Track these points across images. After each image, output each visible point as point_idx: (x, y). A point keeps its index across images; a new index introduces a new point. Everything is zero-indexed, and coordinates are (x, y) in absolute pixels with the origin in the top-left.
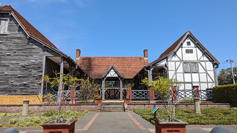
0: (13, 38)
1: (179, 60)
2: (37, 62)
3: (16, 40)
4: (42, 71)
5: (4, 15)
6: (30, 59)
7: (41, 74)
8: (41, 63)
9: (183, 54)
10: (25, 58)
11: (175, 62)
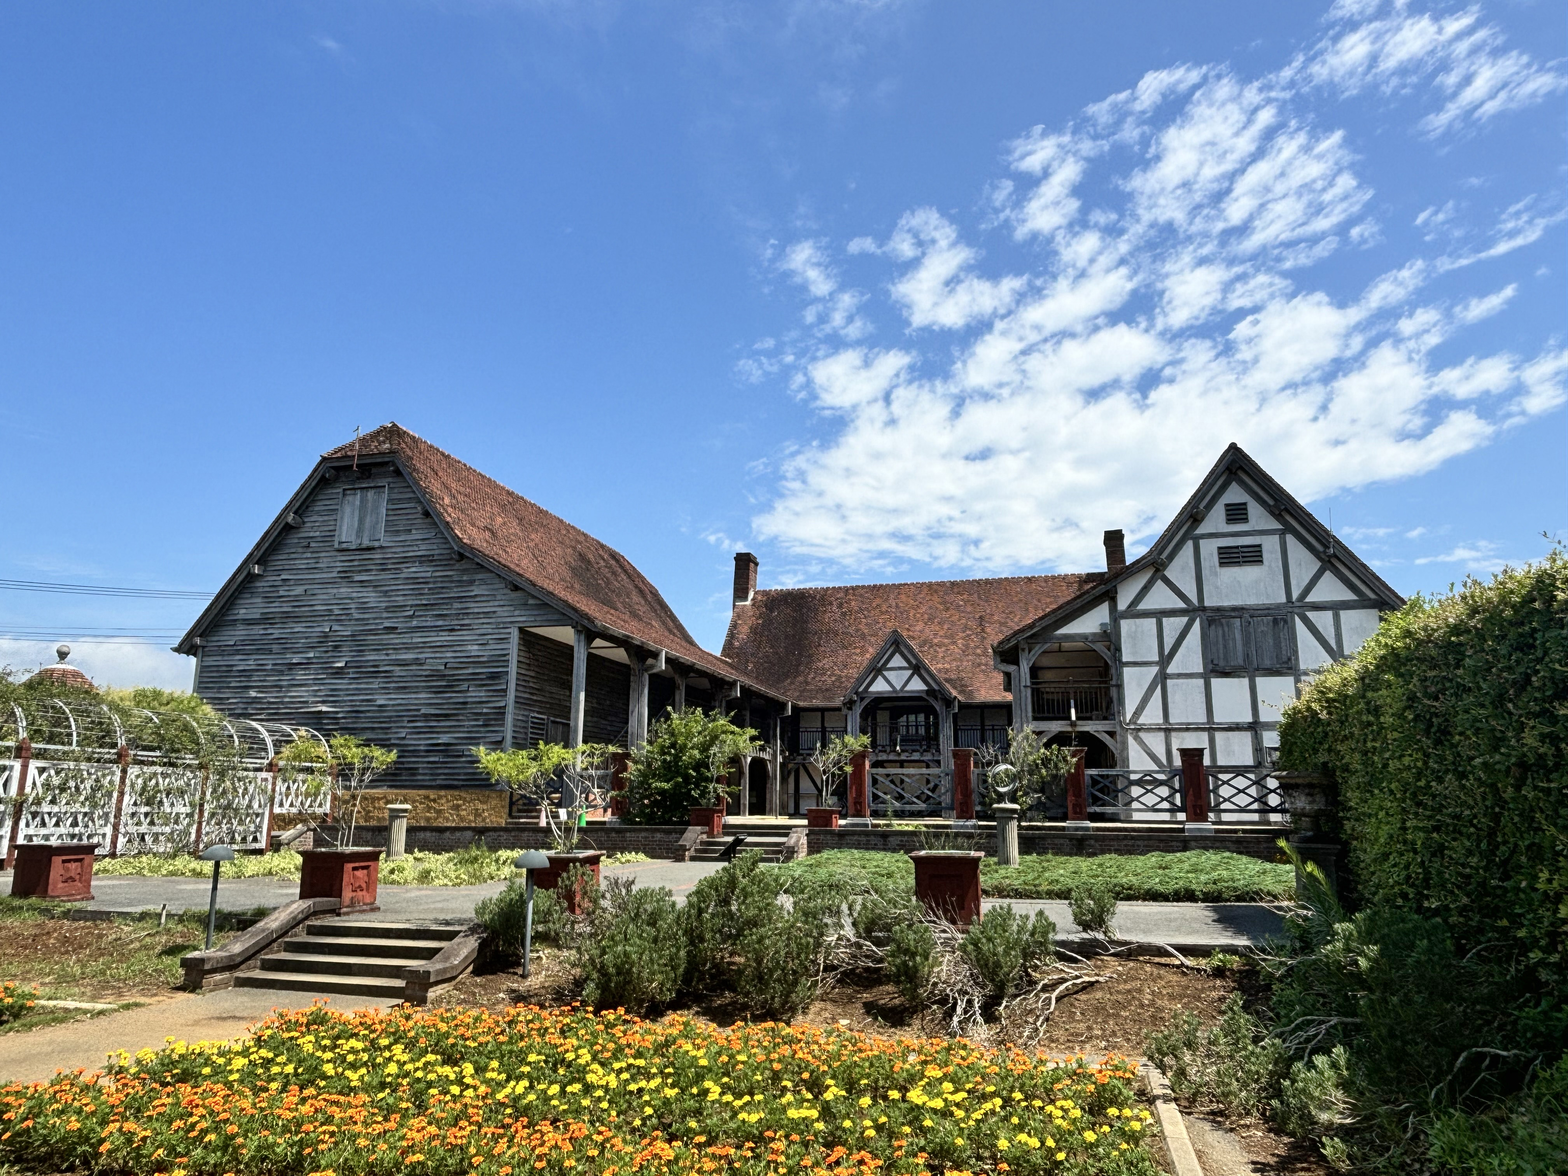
0: (405, 560)
1: (1181, 605)
2: (486, 654)
3: (413, 570)
4: (505, 691)
5: (374, 470)
6: (462, 643)
7: (502, 704)
8: (502, 659)
9: (1205, 572)
10: (445, 637)
11: (1160, 615)
